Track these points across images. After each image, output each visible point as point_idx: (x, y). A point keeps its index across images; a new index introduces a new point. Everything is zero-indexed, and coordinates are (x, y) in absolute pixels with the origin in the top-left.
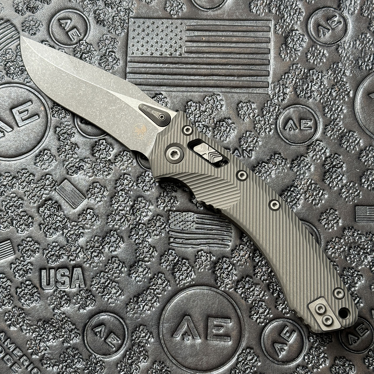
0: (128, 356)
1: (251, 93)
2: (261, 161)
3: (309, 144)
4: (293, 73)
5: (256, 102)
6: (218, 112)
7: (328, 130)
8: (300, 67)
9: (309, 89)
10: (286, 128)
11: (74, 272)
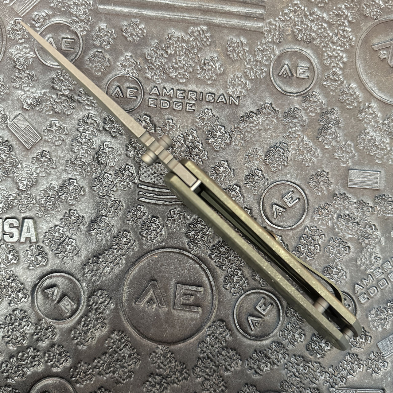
0: (83, 323)
1: (244, 30)
2: (250, 110)
3: (305, 95)
4: (293, 11)
5: (248, 40)
6: (203, 48)
7: (326, 81)
8: (300, 6)
9: (308, 32)
10: (280, 74)
11: (25, 224)
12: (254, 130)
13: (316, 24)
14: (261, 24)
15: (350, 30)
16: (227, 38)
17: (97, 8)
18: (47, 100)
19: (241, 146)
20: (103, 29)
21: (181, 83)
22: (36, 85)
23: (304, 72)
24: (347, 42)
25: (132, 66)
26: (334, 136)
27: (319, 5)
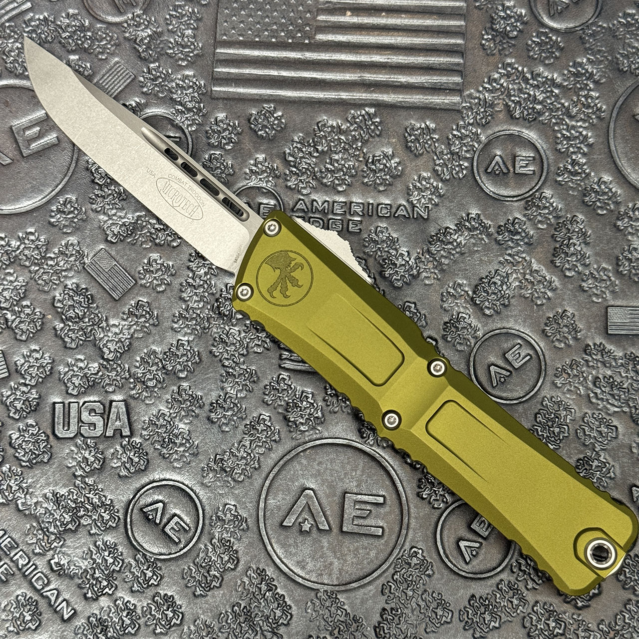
1: (431, 109)
2: (445, 225)
3: (529, 199)
4: (504, 75)
5: (437, 124)
6: (371, 139)
7: (563, 174)
8: (516, 66)
9: (531, 103)
10: (489, 170)
11: (113, 410)
12: (453, 255)
13: (542, 91)
14: (456, 99)
15: (597, 95)
16: (407, 123)
17: (211, 90)
18: (143, 227)
19: (434, 278)
20: (222, 121)
21: (339, 192)
22: (125, 206)
23: (527, 164)
24: (594, 113)
25: (265, 171)
26: (579, 257)
27: (547, 62)
